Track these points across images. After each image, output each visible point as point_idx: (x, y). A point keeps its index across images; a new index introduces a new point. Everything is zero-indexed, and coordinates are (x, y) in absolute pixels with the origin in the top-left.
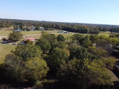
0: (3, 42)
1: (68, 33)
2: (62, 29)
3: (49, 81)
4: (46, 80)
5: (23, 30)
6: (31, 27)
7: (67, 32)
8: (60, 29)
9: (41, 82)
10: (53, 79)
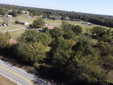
0: (29, 27)
1: (93, 25)
2: (88, 21)
3: (47, 65)
4: (44, 64)
5: (50, 19)
6: (58, 17)
7: (91, 25)
8: (85, 21)
9: (40, 64)
10: (51, 65)
